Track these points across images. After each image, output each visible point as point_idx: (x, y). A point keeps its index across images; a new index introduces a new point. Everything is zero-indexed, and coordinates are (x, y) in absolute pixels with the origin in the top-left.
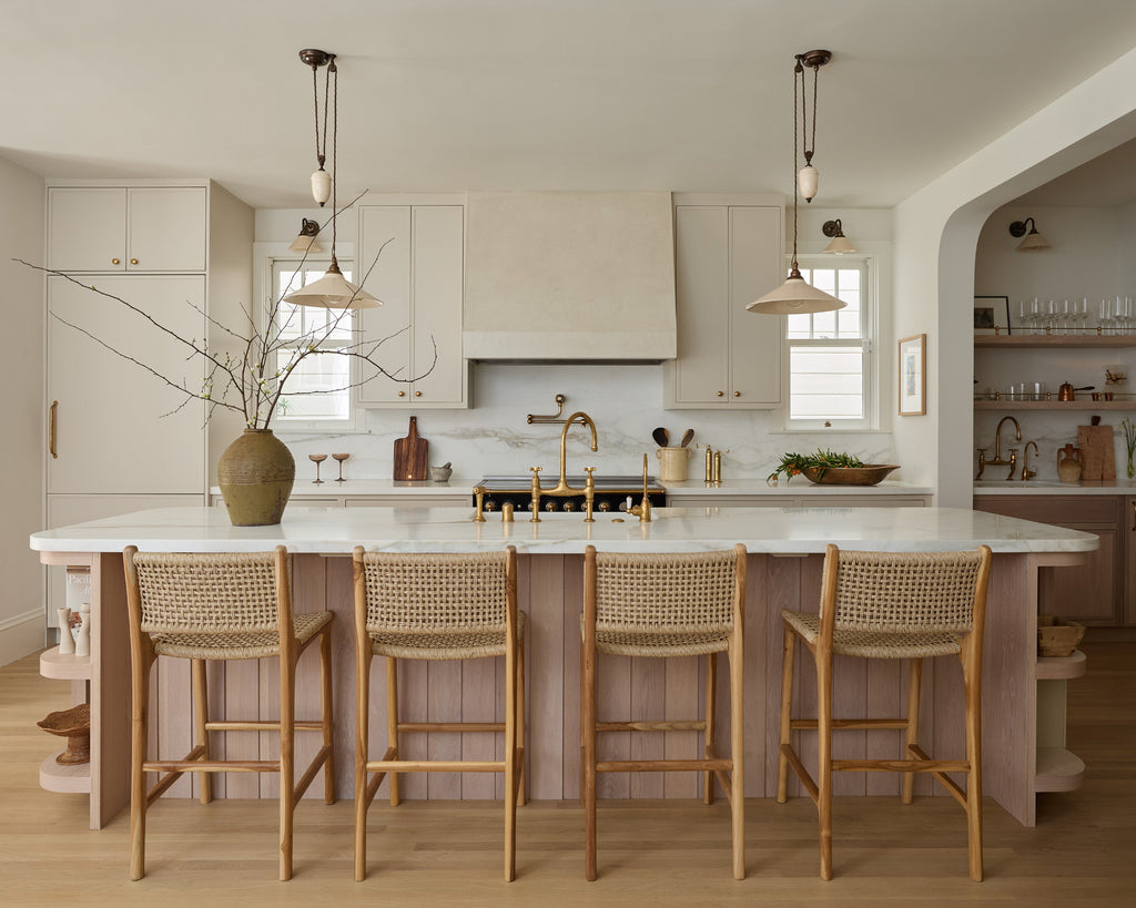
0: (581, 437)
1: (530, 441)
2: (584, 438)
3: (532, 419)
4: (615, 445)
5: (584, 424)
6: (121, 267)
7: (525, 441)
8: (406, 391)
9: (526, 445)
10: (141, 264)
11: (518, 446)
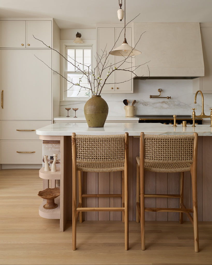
0: (166, 102)
1: (150, 104)
2: (167, 103)
3: (151, 97)
4: (177, 105)
5: (168, 98)
6: (24, 46)
7: (148, 104)
8: (113, 87)
9: (149, 105)
10: (30, 46)
11: (146, 105)
